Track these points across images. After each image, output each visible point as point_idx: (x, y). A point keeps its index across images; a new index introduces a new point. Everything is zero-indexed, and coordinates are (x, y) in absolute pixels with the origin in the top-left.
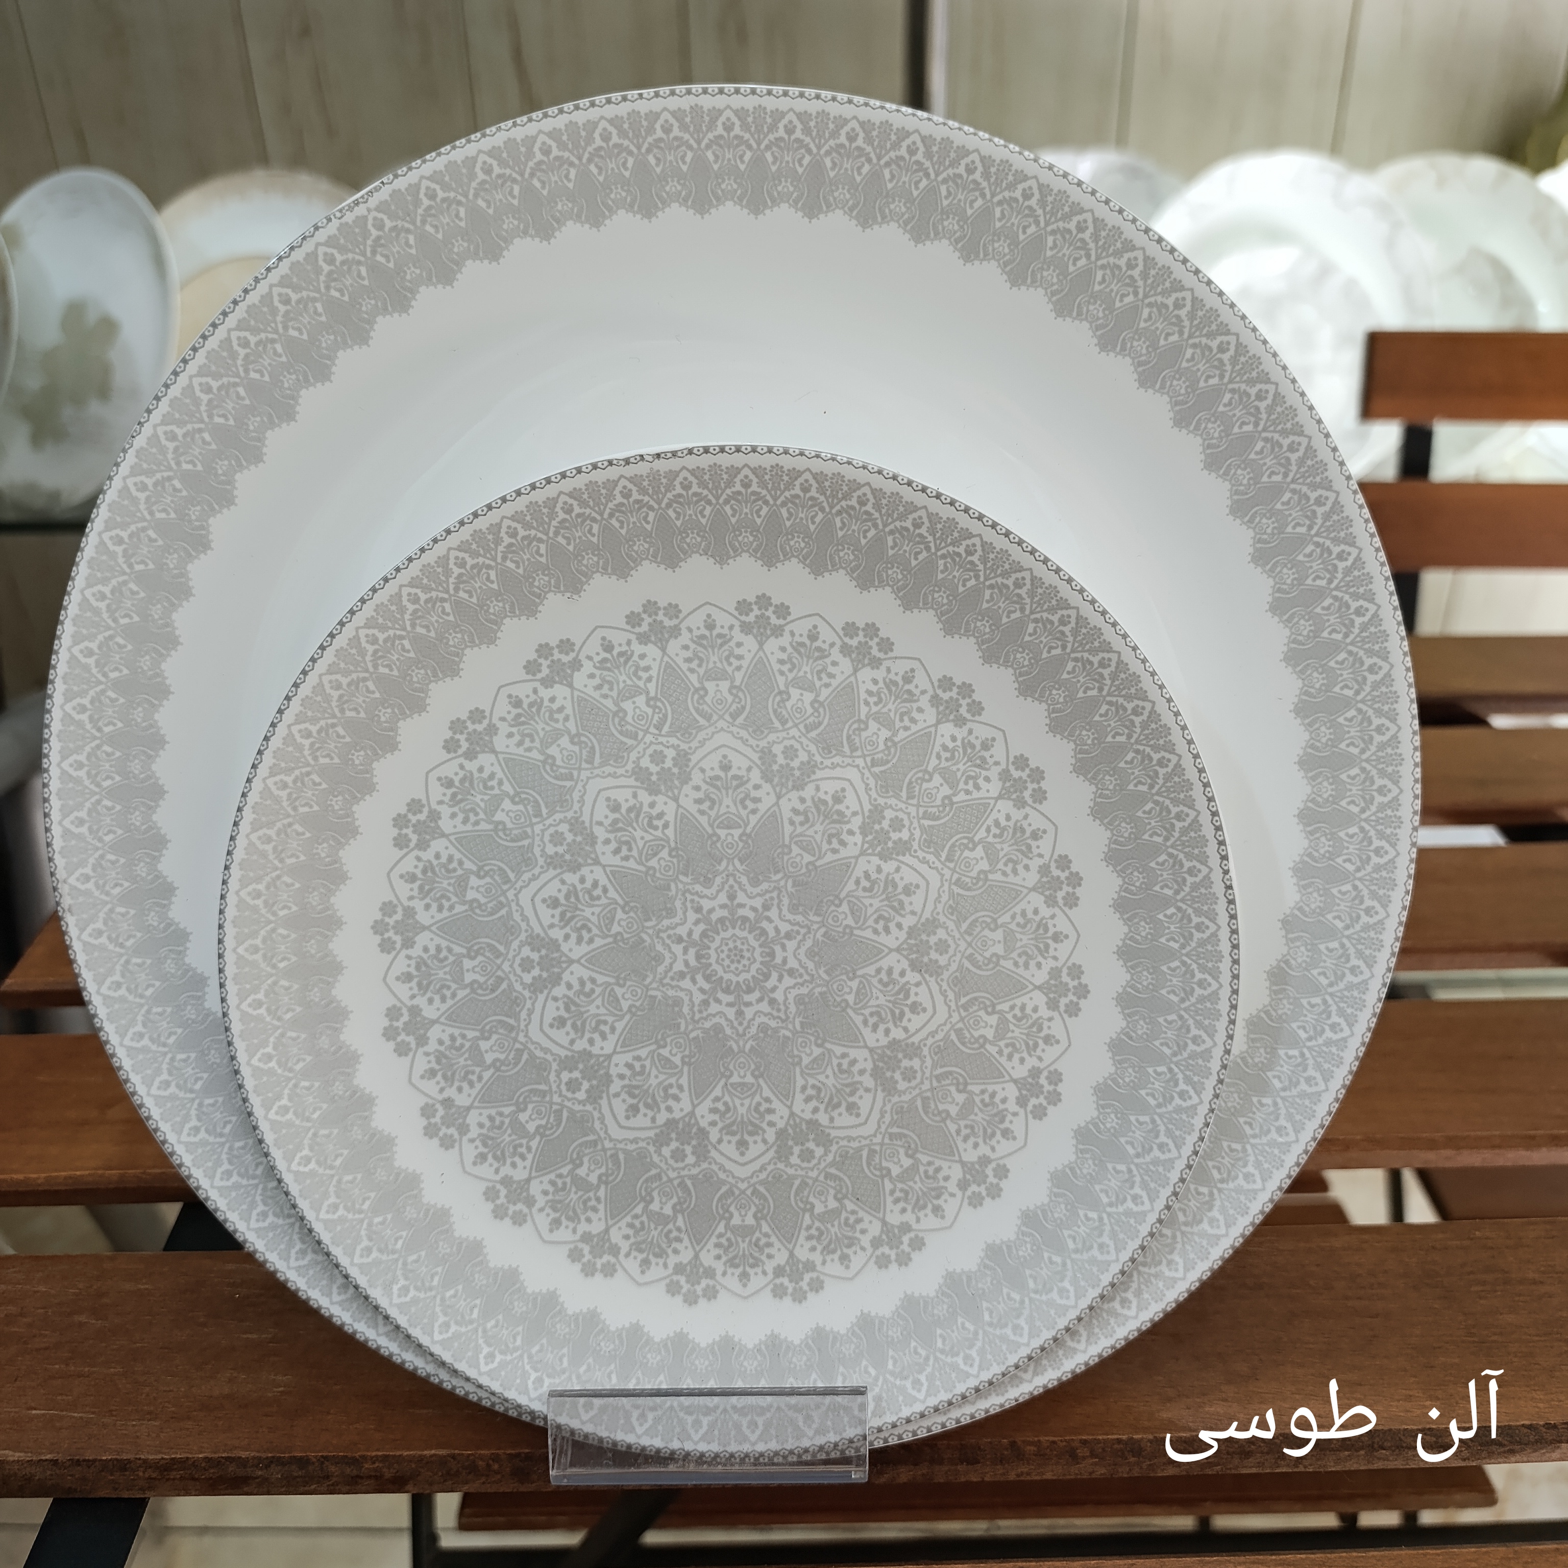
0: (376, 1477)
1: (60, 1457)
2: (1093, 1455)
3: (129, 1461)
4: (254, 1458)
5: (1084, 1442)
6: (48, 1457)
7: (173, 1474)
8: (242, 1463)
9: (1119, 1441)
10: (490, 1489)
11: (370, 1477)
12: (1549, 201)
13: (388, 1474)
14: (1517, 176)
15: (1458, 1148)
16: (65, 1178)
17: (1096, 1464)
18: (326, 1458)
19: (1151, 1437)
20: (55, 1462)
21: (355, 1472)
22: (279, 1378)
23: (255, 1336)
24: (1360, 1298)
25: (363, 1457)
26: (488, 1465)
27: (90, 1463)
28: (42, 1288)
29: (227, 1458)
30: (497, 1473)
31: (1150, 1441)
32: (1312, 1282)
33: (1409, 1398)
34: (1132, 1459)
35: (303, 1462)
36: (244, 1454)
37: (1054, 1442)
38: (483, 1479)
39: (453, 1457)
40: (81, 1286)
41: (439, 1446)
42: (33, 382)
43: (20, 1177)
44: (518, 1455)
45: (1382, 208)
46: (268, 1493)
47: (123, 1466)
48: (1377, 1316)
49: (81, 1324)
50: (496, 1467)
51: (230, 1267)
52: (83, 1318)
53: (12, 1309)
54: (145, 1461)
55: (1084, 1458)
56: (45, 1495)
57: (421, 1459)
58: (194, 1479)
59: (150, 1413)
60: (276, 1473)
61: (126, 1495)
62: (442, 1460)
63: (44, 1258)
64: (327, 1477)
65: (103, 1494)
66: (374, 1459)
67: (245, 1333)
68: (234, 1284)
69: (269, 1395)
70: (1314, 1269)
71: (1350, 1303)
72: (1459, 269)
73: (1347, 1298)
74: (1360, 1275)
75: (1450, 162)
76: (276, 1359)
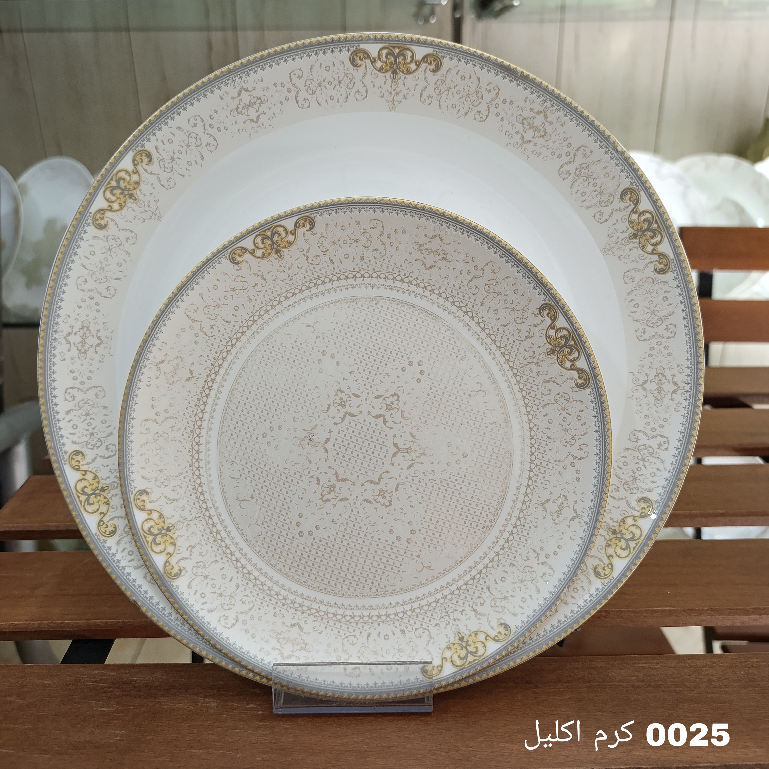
12: (761, 176)
14: (745, 164)
15: (760, 614)
16: (9, 625)
22: (118, 732)
23: (106, 709)
24: (714, 693)
32: (687, 684)
33: (746, 747)
40: (12, 681)
42: (29, 257)
45: (680, 179)
48: (725, 702)
49: (11, 702)
51: (95, 672)
52: (12, 699)
59: (45, 750)
67: (100, 707)
68: (96, 681)
69: (112, 741)
70: (688, 677)
71: (709, 696)
72: (718, 208)
73: (708, 693)
74: (713, 681)
75: (711, 158)
76: (116, 722)
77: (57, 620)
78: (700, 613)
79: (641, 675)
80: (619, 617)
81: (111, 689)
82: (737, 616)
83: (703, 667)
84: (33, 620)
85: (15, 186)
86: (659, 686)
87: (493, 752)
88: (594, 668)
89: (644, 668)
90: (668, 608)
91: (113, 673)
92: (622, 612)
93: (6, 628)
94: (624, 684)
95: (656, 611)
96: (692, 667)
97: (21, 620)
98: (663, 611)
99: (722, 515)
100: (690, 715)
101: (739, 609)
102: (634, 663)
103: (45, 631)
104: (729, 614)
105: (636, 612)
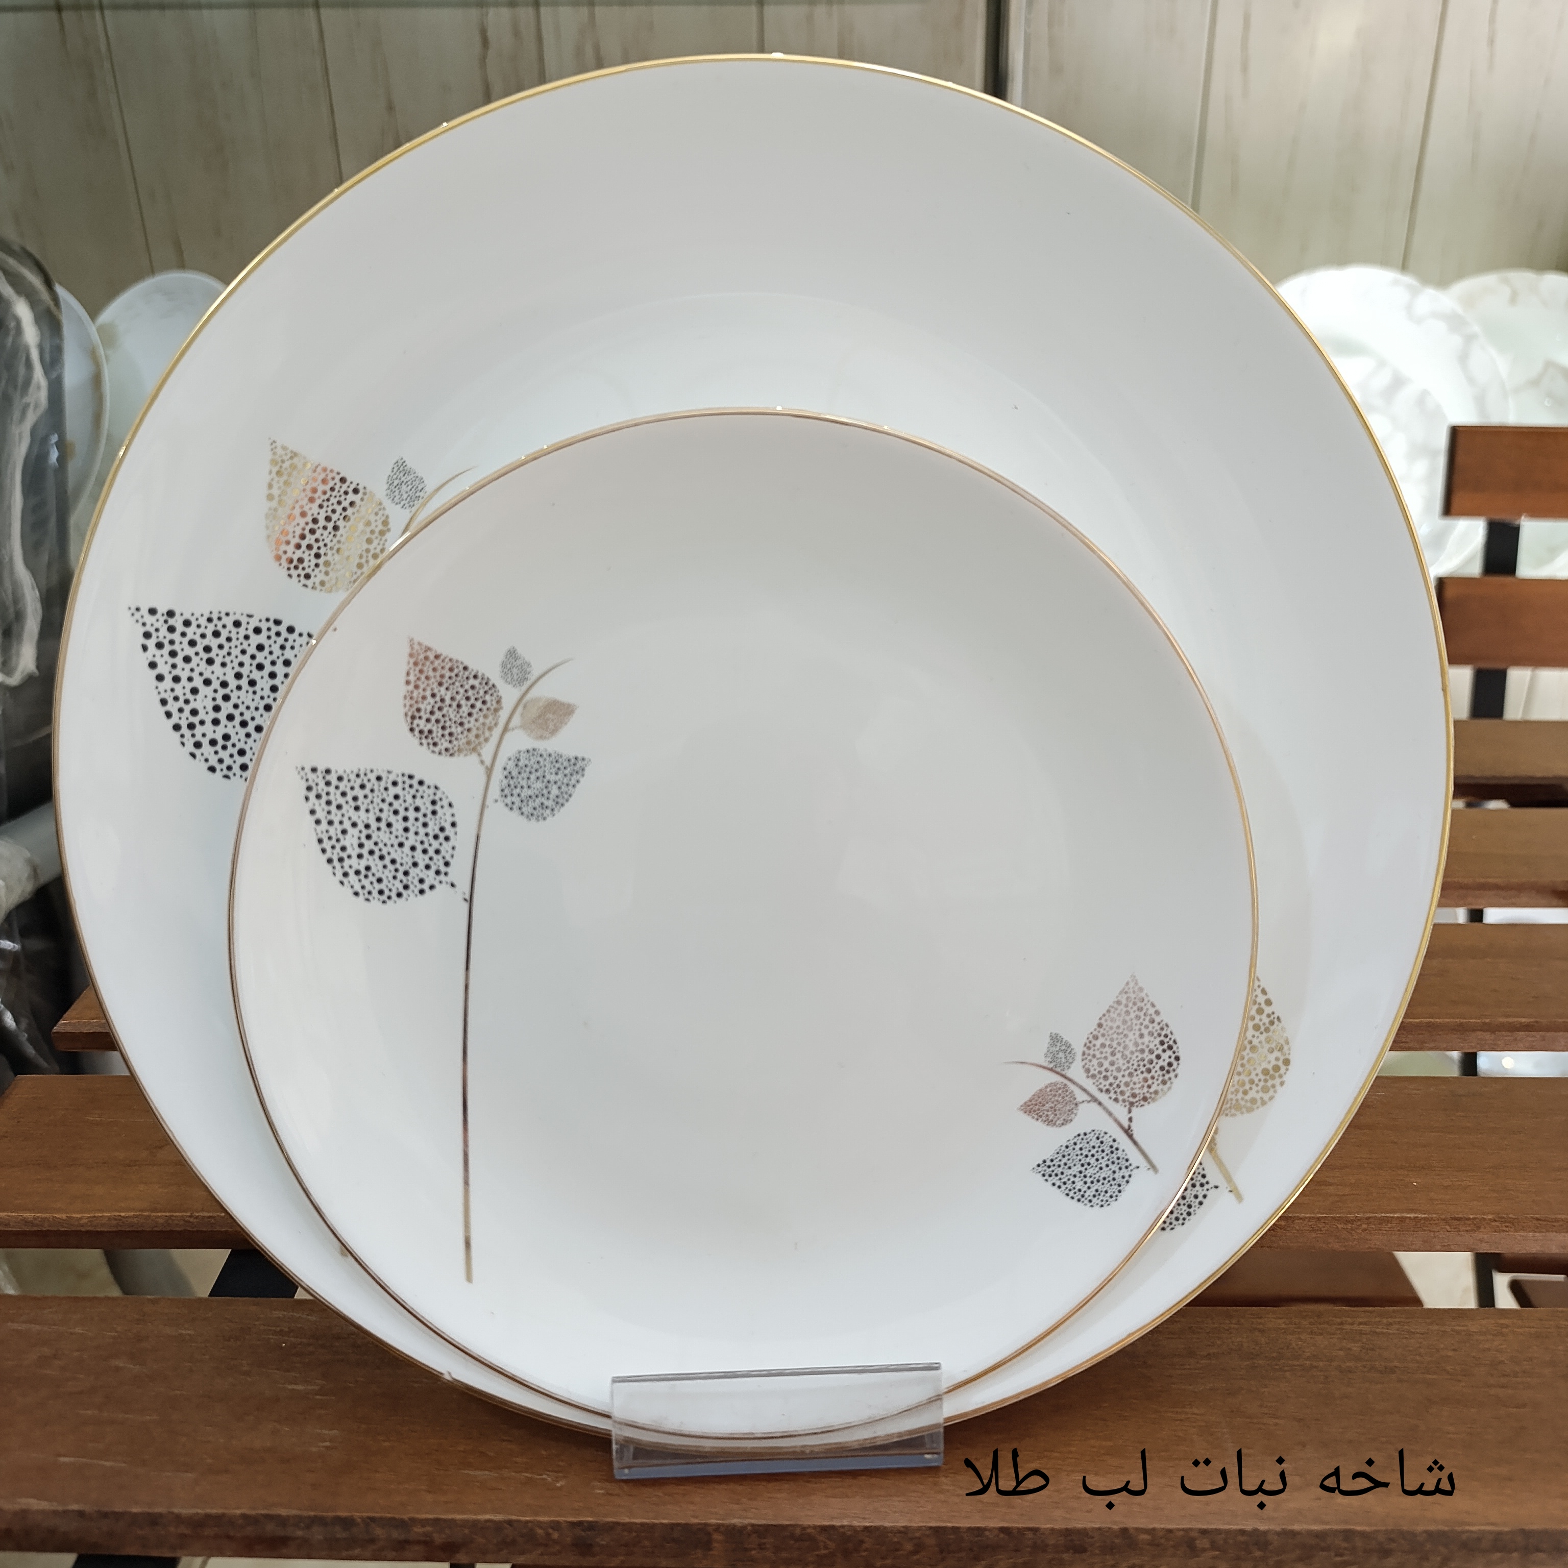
0: (426, 1543)
1: (88, 1508)
2: (1214, 1546)
3: (161, 1515)
4: (296, 1516)
5: (1204, 1532)
6: (75, 1507)
7: (208, 1532)
8: (282, 1521)
9: (1243, 1532)
10: (548, 1561)
11: (419, 1542)
13: (438, 1539)
16: (110, 1218)
17: (1215, 1558)
18: (372, 1519)
19: (1278, 1529)
20: (81, 1514)
21: (403, 1537)
22: (326, 1432)
23: (300, 1387)
24: (1503, 1387)
25: (413, 1520)
26: (548, 1534)
27: (118, 1516)
28: (79, 1330)
29: (267, 1516)
30: (556, 1542)
31: (1278, 1534)
32: (1449, 1368)
34: (1258, 1554)
35: (347, 1523)
36: (284, 1512)
37: (1170, 1531)
38: (540, 1550)
39: (510, 1522)
40: (119, 1329)
41: (495, 1511)
43: (64, 1216)
44: (580, 1524)
45: (1455, 322)
46: (309, 1557)
47: (153, 1520)
48: (1524, 1405)
49: (117, 1369)
50: (555, 1535)
51: (279, 1314)
52: (119, 1363)
53: (46, 1351)
54: (178, 1517)
55: (1204, 1550)
56: (69, 1550)
57: (475, 1524)
58: (229, 1537)
59: (185, 1464)
60: (318, 1534)
61: (155, 1553)
62: (498, 1526)
63: (83, 1299)
64: (372, 1541)
65: (132, 1550)
66: (424, 1522)
67: (291, 1383)
68: (281, 1333)
69: (314, 1449)
70: (1450, 1353)
71: (1493, 1391)
72: (1535, 383)
73: (1489, 1386)
74: (1502, 1362)
75: (1523, 278)
76: (322, 1412)
77: (203, 1210)
78: (1477, 1225)
79: (1355, 1348)
80: (1313, 1230)
81: (311, 1349)
82: (1554, 1234)
83: (1482, 1334)
84: (155, 1210)
85: (93, 329)
86: (1392, 1371)
87: (1057, 1491)
88: (1262, 1331)
89: (1361, 1333)
90: (1412, 1215)
91: (313, 1318)
92: (1319, 1218)
93: (103, 1225)
94: (1321, 1364)
95: (1389, 1220)
96: (1458, 1333)
97: (133, 1210)
98: (1402, 1220)
99: (1527, 1028)
100: (1452, 1429)
101: (1557, 1220)
102: (1342, 1323)
103: (178, 1232)
104: (1537, 1229)
105: (1348, 1221)
